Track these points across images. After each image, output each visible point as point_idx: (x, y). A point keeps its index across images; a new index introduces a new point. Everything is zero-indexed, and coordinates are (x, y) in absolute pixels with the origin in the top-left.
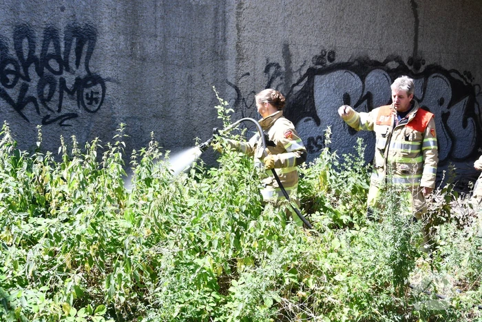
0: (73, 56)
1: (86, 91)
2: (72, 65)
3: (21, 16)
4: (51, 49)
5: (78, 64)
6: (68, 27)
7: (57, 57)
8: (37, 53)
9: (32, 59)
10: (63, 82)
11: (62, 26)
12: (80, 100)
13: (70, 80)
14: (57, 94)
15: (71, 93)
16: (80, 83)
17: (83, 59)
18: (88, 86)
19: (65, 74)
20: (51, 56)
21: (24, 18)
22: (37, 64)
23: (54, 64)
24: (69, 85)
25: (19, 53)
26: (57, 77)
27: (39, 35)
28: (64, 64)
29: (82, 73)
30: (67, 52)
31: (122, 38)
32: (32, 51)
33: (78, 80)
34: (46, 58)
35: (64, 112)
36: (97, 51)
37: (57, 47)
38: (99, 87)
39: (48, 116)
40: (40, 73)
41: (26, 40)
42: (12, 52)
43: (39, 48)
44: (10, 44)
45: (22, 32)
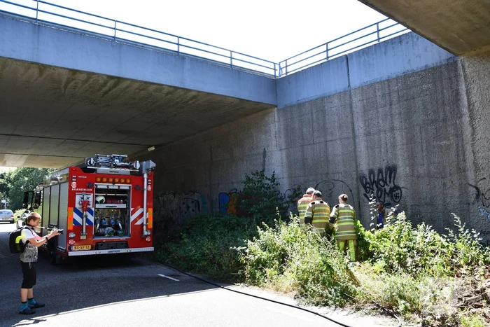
0: (388, 179)
1: (394, 193)
2: (388, 182)
4: (380, 177)
5: (390, 182)
6: (386, 167)
7: (382, 180)
8: (376, 179)
9: (374, 182)
10: (385, 190)
11: (384, 167)
12: (392, 197)
13: (388, 189)
15: (388, 194)
16: (392, 190)
17: (392, 180)
18: (395, 191)
19: (386, 187)
20: (380, 180)
21: (371, 167)
22: (376, 184)
23: (382, 183)
24: (388, 191)
25: (370, 180)
26: (383, 188)
27: (376, 172)
28: (385, 183)
29: (392, 185)
30: (386, 177)
31: (408, 168)
32: (374, 178)
33: (390, 188)
34: (379, 180)
35: (386, 202)
36: (397, 176)
37: (382, 176)
38: (399, 191)
40: (377, 187)
41: (372, 175)
42: (368, 180)
43: (376, 177)
44: (368, 177)
45: (371, 172)
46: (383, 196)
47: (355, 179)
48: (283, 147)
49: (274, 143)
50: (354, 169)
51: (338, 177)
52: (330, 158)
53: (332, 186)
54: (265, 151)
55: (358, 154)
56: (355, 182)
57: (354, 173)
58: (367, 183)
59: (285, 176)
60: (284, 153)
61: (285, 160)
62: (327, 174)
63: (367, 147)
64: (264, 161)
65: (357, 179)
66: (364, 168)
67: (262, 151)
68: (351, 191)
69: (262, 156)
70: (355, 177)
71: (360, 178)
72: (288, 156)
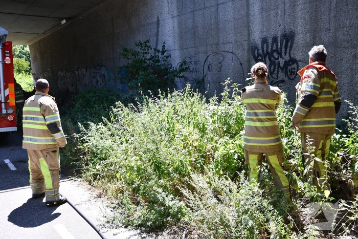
0: (283, 49)
1: (289, 68)
2: (283, 54)
3: (264, 34)
4: (275, 48)
5: (285, 54)
6: (282, 34)
7: (276, 51)
8: (269, 50)
9: (267, 53)
10: (279, 63)
11: (279, 35)
12: (286, 73)
13: (282, 62)
14: (276, 70)
15: (282, 69)
16: (287, 64)
17: (288, 51)
18: (291, 65)
19: (280, 59)
20: (275, 51)
21: (265, 34)
22: (269, 56)
23: (276, 55)
24: (282, 65)
25: (263, 51)
26: (277, 61)
27: (270, 41)
28: (280, 54)
29: (287, 58)
30: (281, 47)
31: (308, 35)
32: (267, 49)
33: (285, 62)
34: (273, 51)
35: (279, 79)
36: (295, 45)
37: (277, 46)
38: (295, 66)
39: (273, 81)
40: (270, 60)
41: (265, 45)
42: (261, 51)
43: (270, 47)
44: (260, 48)
45: (264, 41)
46: (276, 72)
47: (246, 50)
48: (175, 14)
49: (167, 9)
50: (246, 38)
51: (228, 47)
52: (221, 26)
53: (222, 59)
54: (158, 20)
55: (251, 18)
56: (246, 54)
57: (245, 43)
58: (259, 55)
59: (177, 48)
60: (176, 20)
61: (176, 30)
62: (218, 44)
63: (262, 9)
64: (158, 31)
65: (248, 50)
66: (257, 37)
67: (156, 20)
68: (241, 65)
69: (156, 26)
70: (246, 47)
71: (252, 49)
72: (180, 24)
